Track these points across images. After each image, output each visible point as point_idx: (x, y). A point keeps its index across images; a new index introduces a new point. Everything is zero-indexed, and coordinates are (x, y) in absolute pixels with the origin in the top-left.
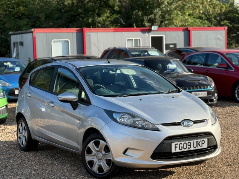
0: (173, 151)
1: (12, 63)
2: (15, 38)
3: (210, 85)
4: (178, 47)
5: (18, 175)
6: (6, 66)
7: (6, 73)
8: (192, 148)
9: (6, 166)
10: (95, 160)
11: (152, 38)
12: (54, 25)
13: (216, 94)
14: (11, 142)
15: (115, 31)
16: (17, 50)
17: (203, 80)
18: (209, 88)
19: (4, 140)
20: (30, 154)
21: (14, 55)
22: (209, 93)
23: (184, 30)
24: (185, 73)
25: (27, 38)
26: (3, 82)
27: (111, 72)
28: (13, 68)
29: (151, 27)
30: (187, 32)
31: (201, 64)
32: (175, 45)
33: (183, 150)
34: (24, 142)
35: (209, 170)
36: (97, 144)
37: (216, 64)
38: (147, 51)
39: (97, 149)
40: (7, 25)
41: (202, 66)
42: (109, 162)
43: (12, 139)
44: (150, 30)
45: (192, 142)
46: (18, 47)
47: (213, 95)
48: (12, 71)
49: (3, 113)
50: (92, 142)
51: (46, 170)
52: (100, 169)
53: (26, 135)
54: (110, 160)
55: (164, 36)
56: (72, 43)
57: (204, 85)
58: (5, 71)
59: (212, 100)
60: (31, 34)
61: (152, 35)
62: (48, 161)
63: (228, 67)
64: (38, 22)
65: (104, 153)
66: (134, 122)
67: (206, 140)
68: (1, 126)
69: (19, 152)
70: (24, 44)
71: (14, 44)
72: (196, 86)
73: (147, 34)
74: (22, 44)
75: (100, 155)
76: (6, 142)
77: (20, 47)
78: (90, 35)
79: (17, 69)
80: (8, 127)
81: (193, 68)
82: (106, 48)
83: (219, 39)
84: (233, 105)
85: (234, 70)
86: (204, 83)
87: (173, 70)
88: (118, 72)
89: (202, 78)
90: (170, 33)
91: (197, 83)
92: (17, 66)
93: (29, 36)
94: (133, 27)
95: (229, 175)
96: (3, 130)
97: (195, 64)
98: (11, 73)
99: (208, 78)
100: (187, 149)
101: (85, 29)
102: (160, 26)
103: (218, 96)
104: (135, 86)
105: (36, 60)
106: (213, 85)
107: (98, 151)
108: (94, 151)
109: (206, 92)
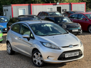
0: (66, 57)
1: (4, 18)
2: (4, 8)
3: (79, 27)
4: (67, 11)
5: (8, 65)
6: (2, 19)
7: (2, 22)
8: (73, 56)
9: (3, 62)
10: (37, 60)
11: (57, 7)
12: (19, 2)
13: (82, 30)
14: (5, 51)
15: (43, 5)
16: (6, 12)
17: (76, 25)
18: (79, 28)
19: (2, 50)
20: (12, 56)
21: (4, 14)
22: (79, 30)
23: (69, 4)
24: (70, 22)
25: (9, 8)
26: (1, 26)
27: (42, 26)
28: (4, 20)
29: (57, 3)
30: (70, 5)
31: (76, 18)
32: (66, 10)
33: (70, 56)
34: (10, 52)
35: (79, 63)
36: (37, 54)
37: (82, 18)
38: (55, 13)
39: (37, 56)
40: (1, 3)
41: (76, 19)
42: (42, 61)
43: (5, 50)
44: (56, 4)
45: (73, 53)
46: (6, 11)
47: (81, 31)
48: (4, 21)
49: (1, 39)
50: (35, 53)
51: (18, 63)
52: (39, 63)
53: (10, 49)
54: (42, 60)
55: (62, 6)
56: (26, 10)
57: (77, 27)
58: (1, 21)
59: (80, 33)
60: (11, 7)
61: (57, 6)
62: (19, 59)
63: (86, 20)
64: (13, 1)
65: (40, 57)
66: (51, 46)
67: (78, 52)
68: (1, 44)
69: (8, 55)
70: (8, 10)
71: (4, 10)
72: (74, 27)
73: (55, 6)
74: (7, 10)
75: (39, 58)
76: (3, 51)
77: (7, 11)
78: (33, 7)
79: (6, 20)
80: (3, 44)
81: (73, 20)
82: (40, 12)
83: (82, 7)
84: (88, 34)
85: (88, 21)
86: (77, 26)
87: (65, 21)
88: (45, 25)
89: (76, 24)
90: (64, 5)
91: (74, 26)
92: (6, 19)
93: (10, 7)
94: (50, 3)
95: (87, 65)
96: (1, 46)
97: (74, 18)
98: (3, 22)
99: (79, 24)
100: (71, 56)
101: (31, 4)
102: (60, 2)
103: (82, 31)
104: (51, 30)
105: (13, 18)
106: (81, 27)
107: (38, 57)
108: (36, 57)
109: (78, 30)
